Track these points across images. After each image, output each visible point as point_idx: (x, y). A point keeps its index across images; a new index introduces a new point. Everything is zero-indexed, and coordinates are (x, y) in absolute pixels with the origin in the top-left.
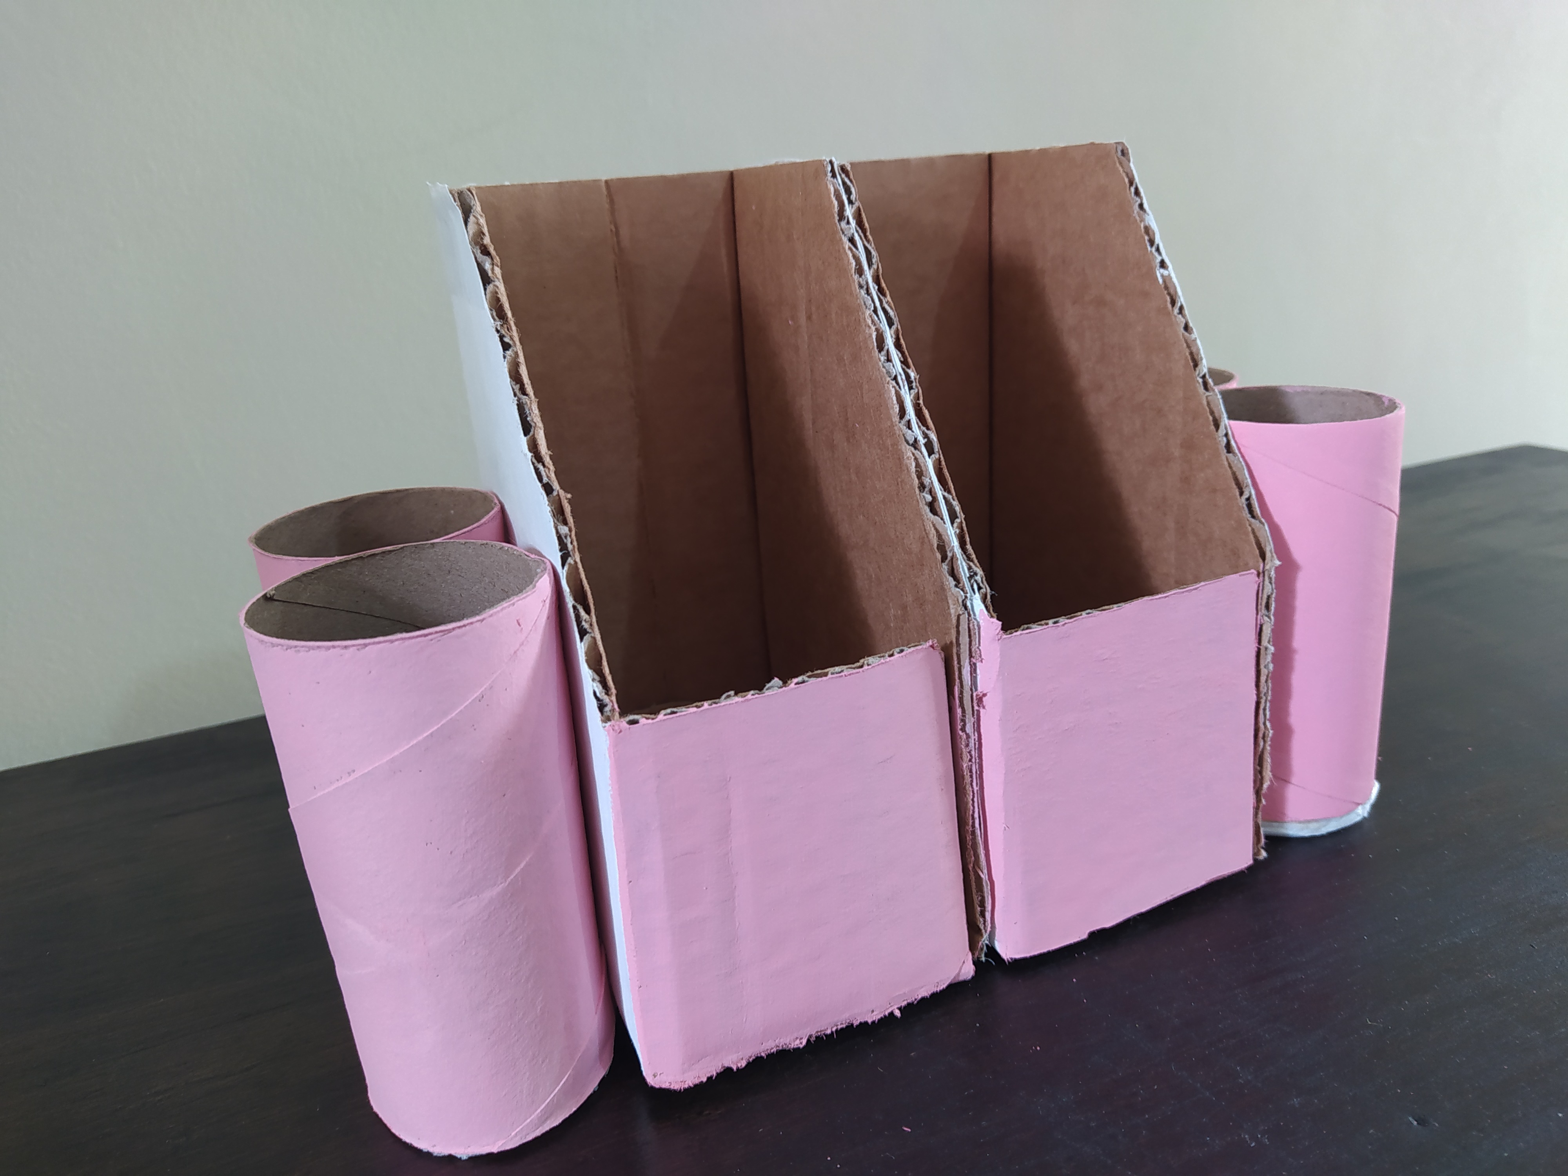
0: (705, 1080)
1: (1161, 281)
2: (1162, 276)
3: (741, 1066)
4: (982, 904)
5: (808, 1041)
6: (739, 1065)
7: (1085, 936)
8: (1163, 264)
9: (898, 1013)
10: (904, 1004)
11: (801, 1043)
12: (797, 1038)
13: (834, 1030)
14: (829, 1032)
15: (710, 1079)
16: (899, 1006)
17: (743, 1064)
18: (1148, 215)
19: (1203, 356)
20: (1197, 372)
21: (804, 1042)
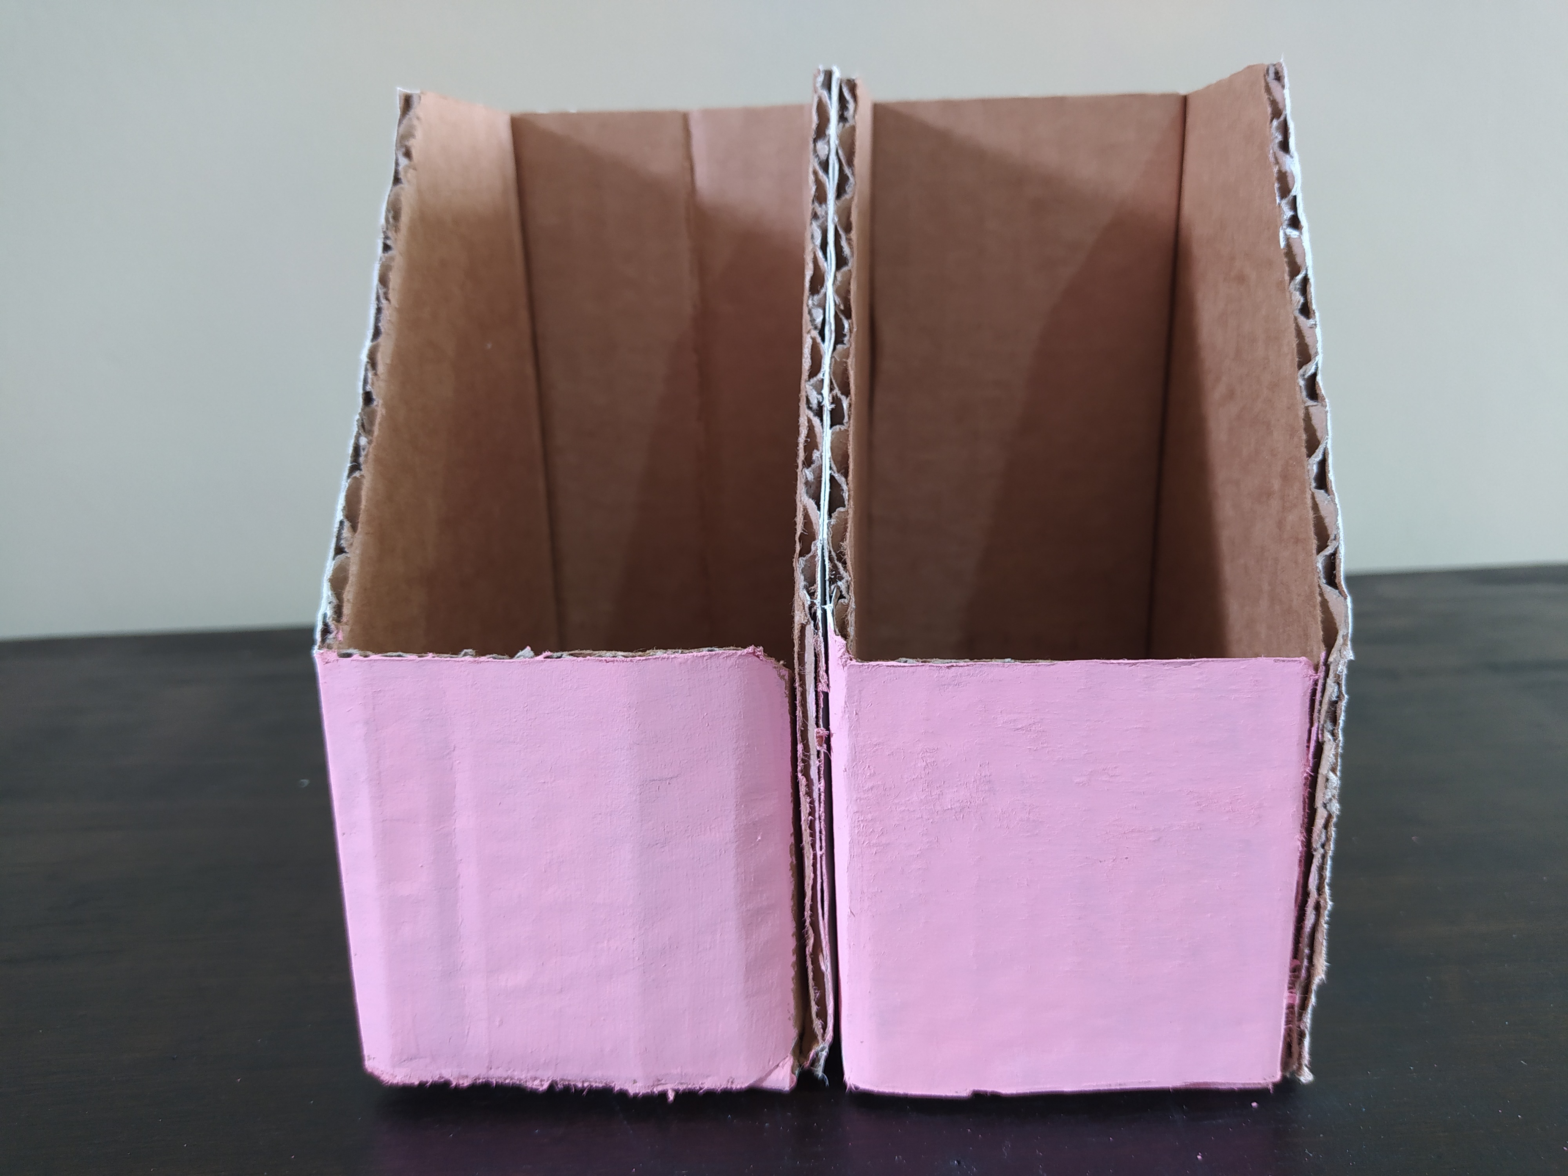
0: (417, 1083)
1: (1282, 244)
2: (1288, 239)
3: (463, 1084)
4: (821, 1002)
5: (552, 1087)
6: (461, 1082)
7: (964, 1091)
8: (1295, 223)
9: (671, 1096)
10: (681, 1088)
11: (542, 1085)
12: (535, 1079)
13: (586, 1085)
14: (580, 1085)
15: (422, 1085)
16: (676, 1088)
17: (466, 1083)
18: (1292, 157)
19: (1320, 350)
20: (1301, 371)
21: (546, 1086)
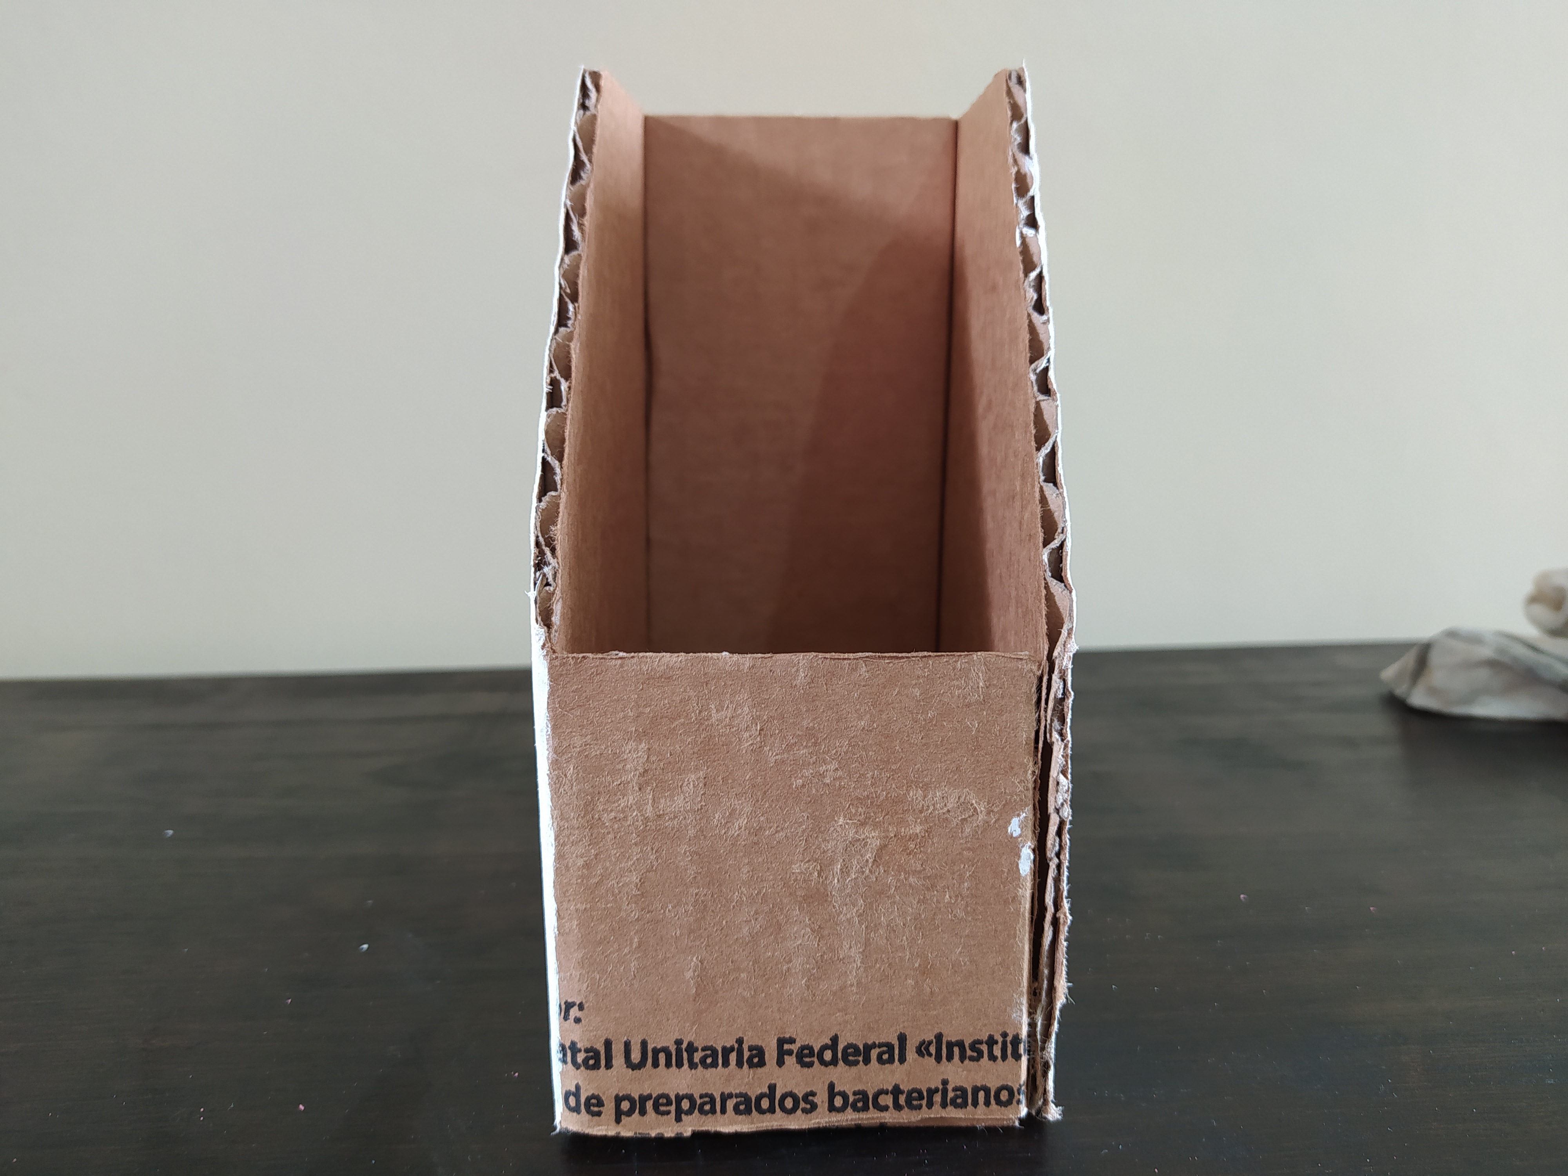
1: (1018, 242)
2: (1023, 237)
8: (1032, 222)
18: (1031, 158)
19: (1052, 346)
20: (1033, 366)
